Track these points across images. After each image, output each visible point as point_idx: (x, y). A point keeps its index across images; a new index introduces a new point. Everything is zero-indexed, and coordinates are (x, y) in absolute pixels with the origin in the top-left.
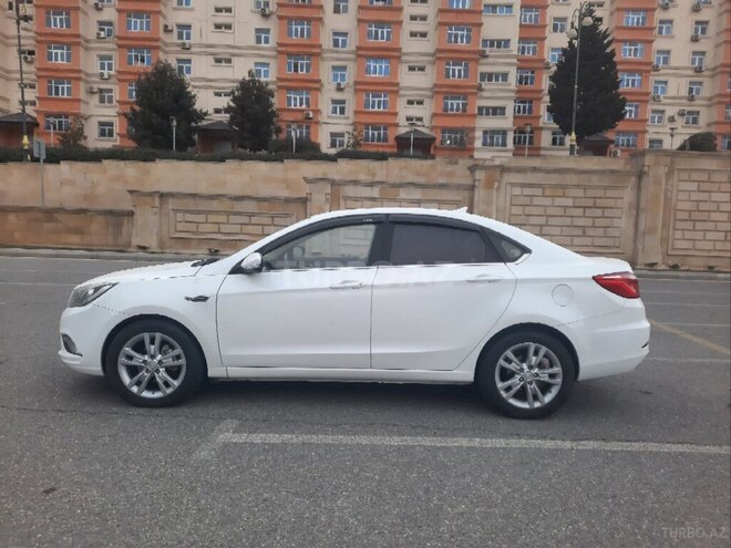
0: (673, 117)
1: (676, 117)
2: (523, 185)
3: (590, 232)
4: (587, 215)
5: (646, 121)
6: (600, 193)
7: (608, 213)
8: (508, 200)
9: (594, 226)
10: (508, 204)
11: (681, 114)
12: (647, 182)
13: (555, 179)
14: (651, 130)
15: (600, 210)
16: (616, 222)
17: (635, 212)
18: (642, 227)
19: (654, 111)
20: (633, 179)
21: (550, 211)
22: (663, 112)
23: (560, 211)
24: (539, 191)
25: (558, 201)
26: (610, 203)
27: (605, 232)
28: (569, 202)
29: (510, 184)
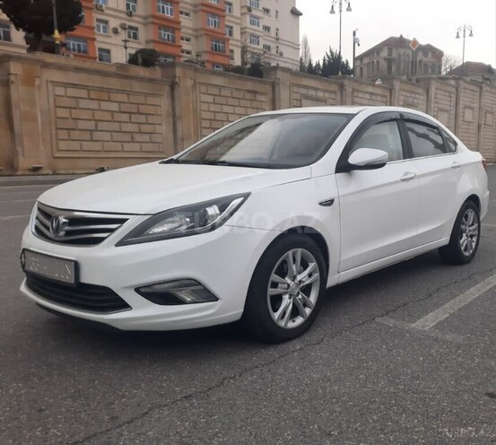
0: (116, 29)
1: (119, 30)
2: (66, 85)
3: (138, 138)
4: (133, 120)
5: (93, 28)
6: (141, 99)
7: (151, 120)
8: (52, 100)
9: (140, 132)
10: (52, 105)
11: (123, 27)
12: (179, 92)
13: (97, 81)
14: (99, 38)
15: (144, 117)
16: (158, 129)
17: (172, 120)
18: (179, 133)
19: (98, 20)
20: (167, 89)
21: (99, 115)
22: (106, 22)
23: (107, 116)
24: (83, 93)
25: (105, 105)
26: (150, 110)
27: (151, 138)
28: (115, 107)
29: (52, 82)
